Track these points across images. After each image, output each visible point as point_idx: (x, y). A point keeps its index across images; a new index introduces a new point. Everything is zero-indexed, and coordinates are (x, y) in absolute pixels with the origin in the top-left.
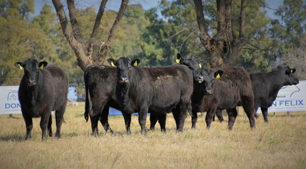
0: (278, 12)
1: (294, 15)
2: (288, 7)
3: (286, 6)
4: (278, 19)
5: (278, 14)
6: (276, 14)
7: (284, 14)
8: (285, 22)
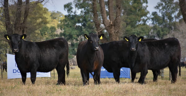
0: (157, 6)
1: (167, 9)
2: (164, 4)
3: (162, 3)
4: (157, 11)
5: (157, 8)
6: (155, 8)
7: (161, 8)
8: (162, 13)
